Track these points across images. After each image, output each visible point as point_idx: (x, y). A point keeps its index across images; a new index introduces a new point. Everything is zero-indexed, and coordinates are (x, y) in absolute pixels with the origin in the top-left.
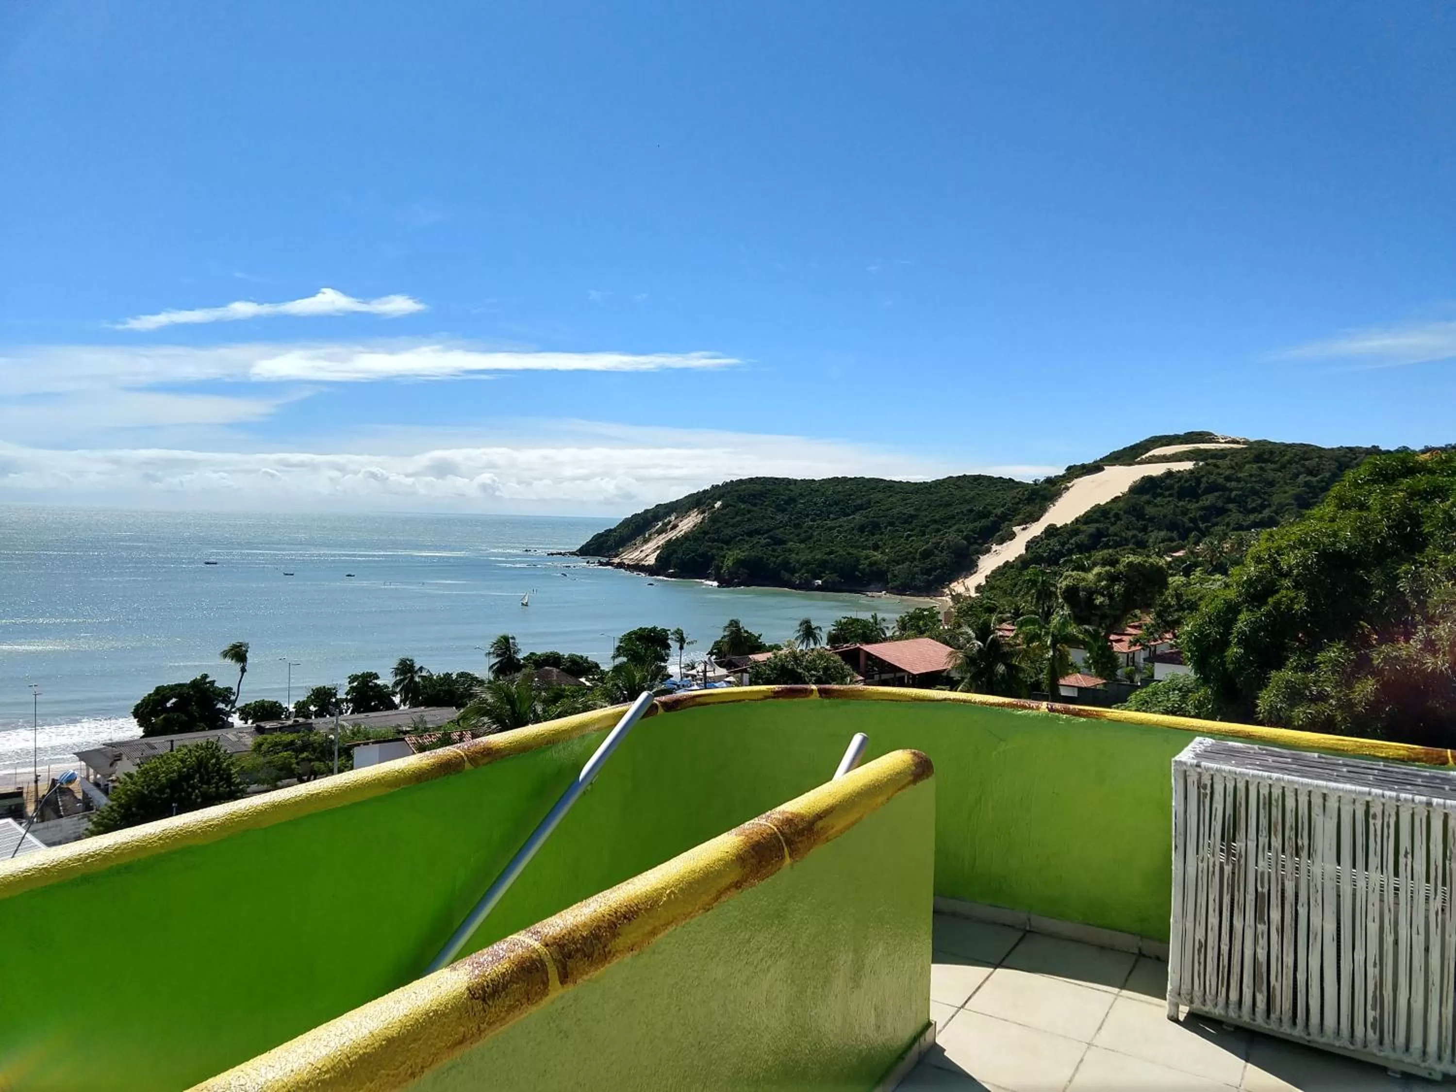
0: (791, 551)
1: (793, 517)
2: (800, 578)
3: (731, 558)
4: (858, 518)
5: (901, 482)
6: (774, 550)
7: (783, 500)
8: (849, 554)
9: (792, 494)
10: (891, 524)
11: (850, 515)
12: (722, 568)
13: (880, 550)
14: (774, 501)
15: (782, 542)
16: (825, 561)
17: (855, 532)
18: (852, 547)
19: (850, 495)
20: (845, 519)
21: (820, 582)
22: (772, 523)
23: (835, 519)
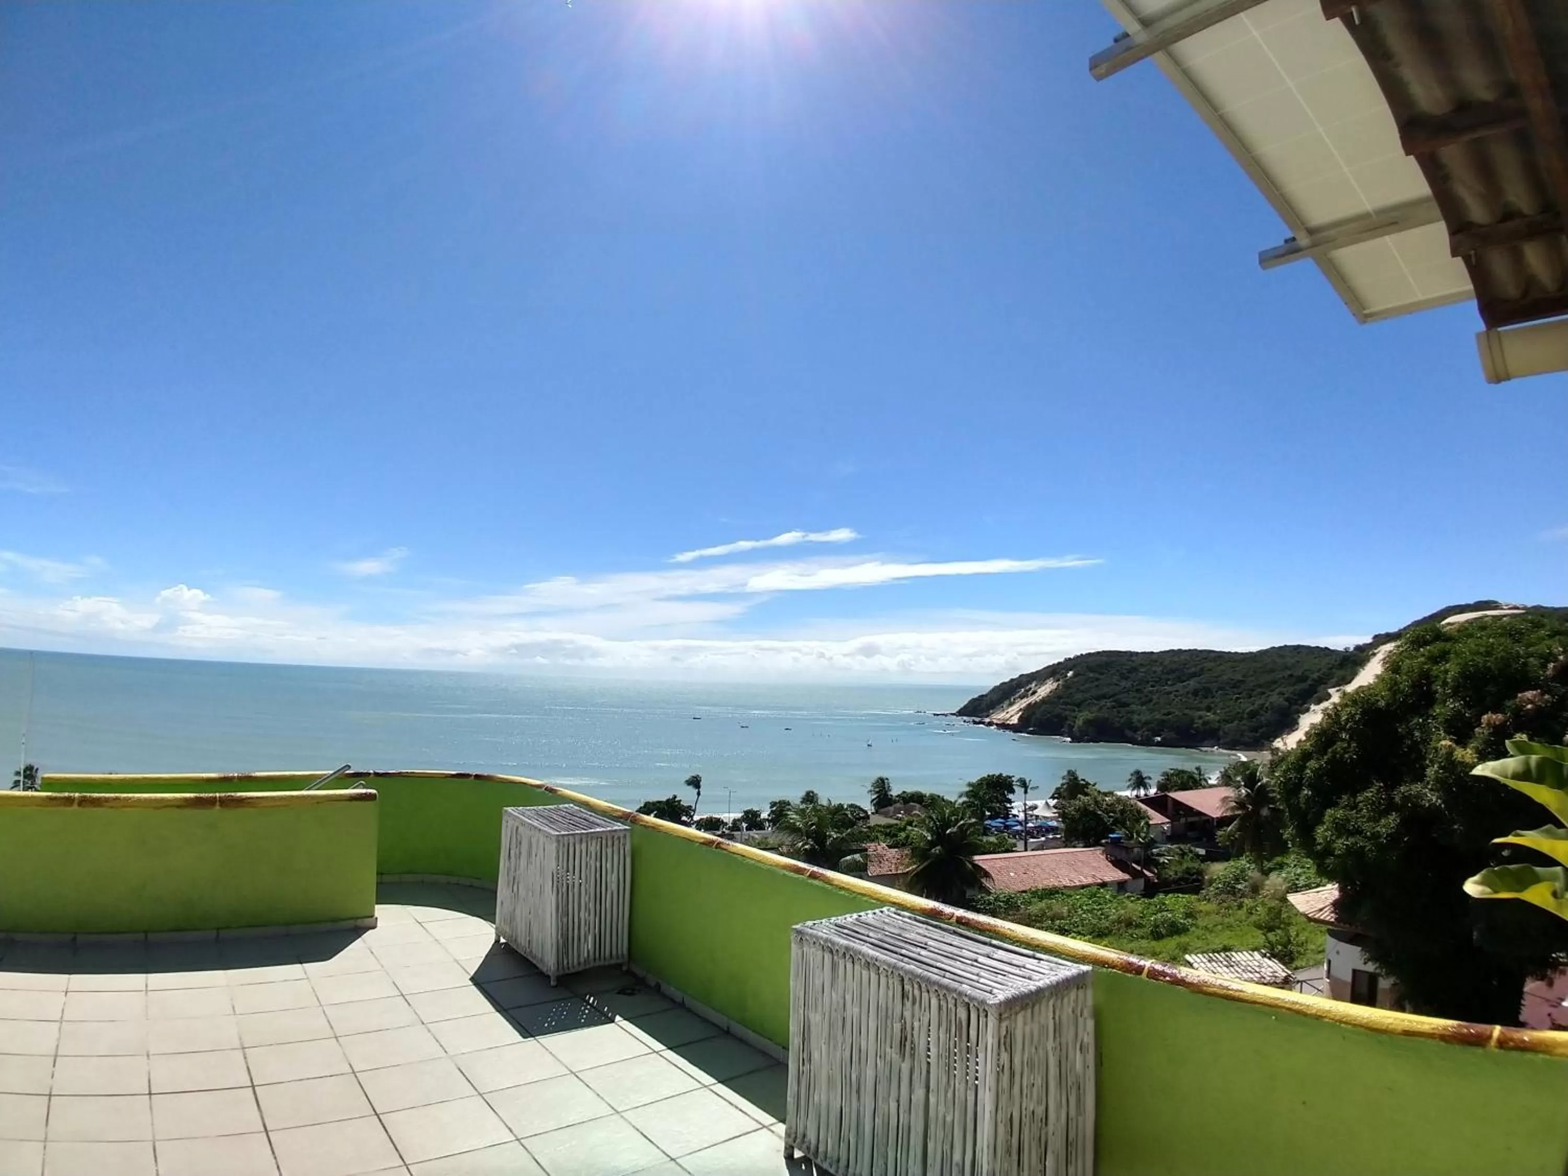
0: (1133, 712)
1: (1135, 684)
2: (1142, 736)
3: (1082, 718)
4: (1192, 683)
5: (1229, 653)
6: (1119, 712)
7: (1126, 669)
8: (1185, 714)
9: (1134, 665)
10: (1220, 689)
11: (1184, 681)
12: (1073, 727)
13: (1212, 711)
14: (1118, 671)
15: (1126, 705)
16: (1163, 721)
17: (1190, 695)
18: (1187, 708)
19: (1186, 664)
20: (1181, 684)
21: (1159, 739)
22: (1117, 689)
23: (1171, 685)
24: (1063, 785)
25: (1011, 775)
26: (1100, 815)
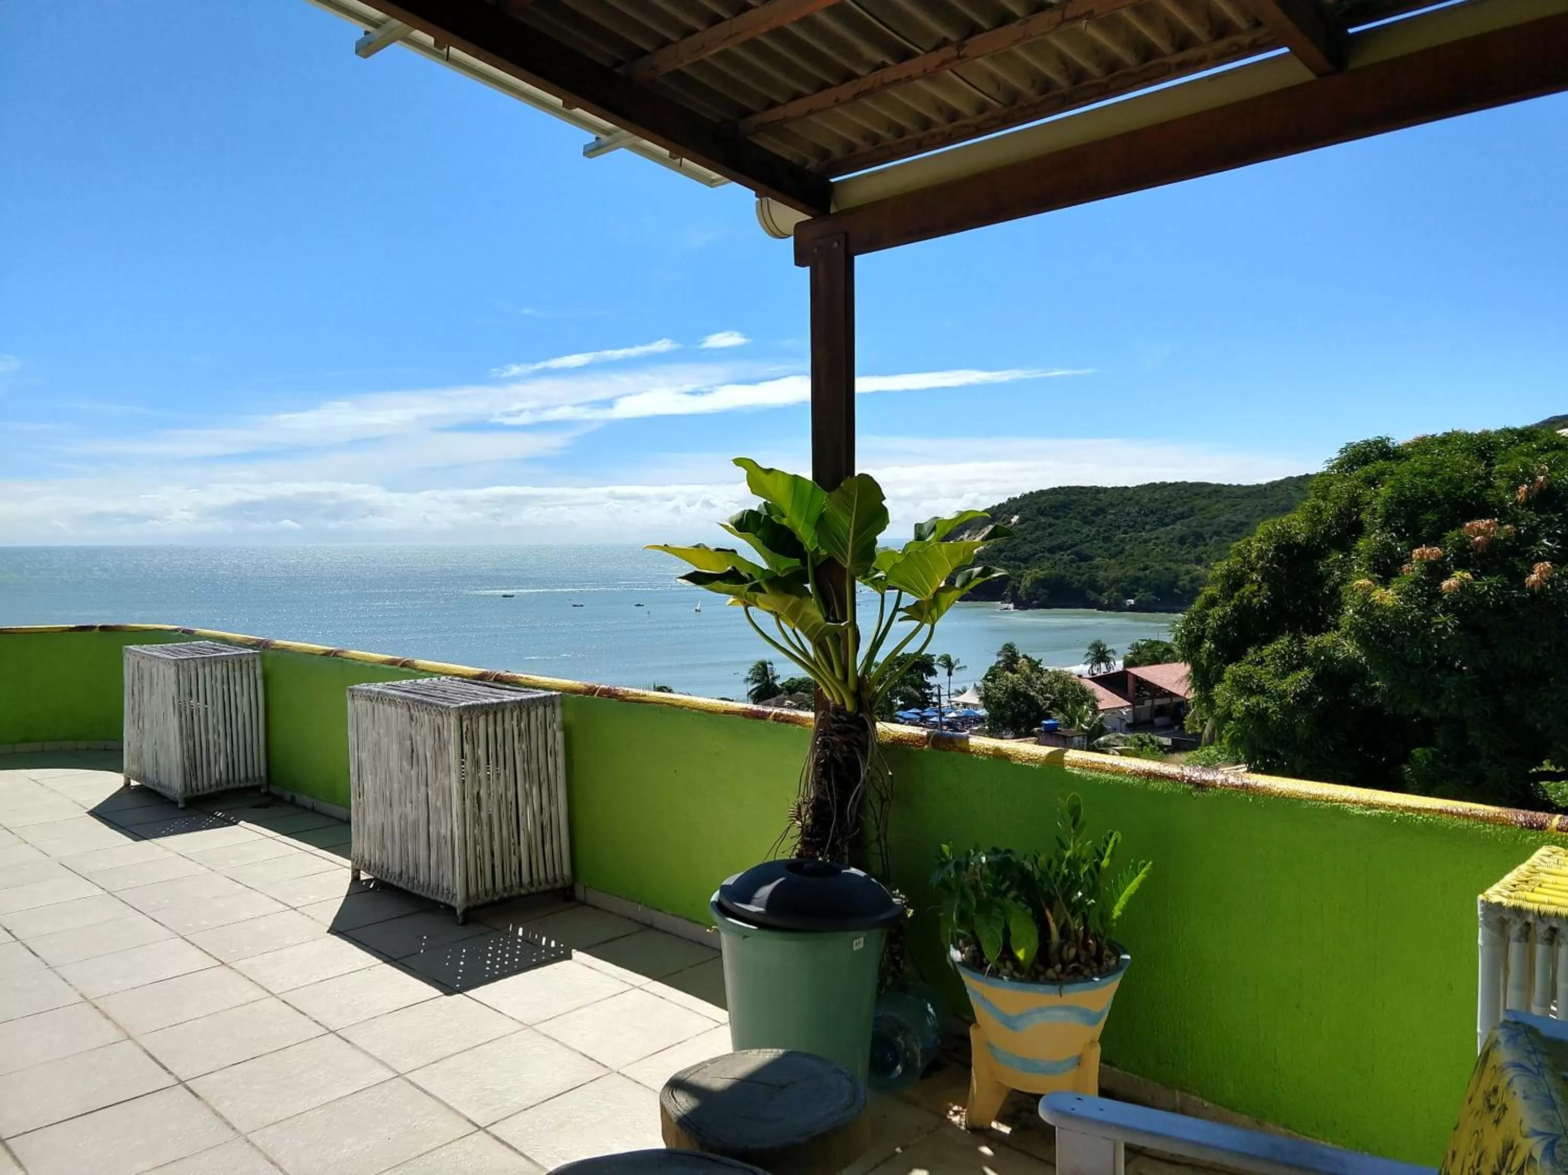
0: (1097, 567)
1: (1101, 530)
2: (1109, 598)
3: (1029, 576)
4: (1179, 528)
5: (1230, 485)
6: (1079, 568)
7: (1090, 510)
8: (1167, 569)
9: (1101, 504)
10: (1218, 533)
11: (1167, 525)
12: (1018, 589)
13: (1204, 564)
14: (1079, 513)
15: (1088, 558)
16: (1139, 578)
17: (1175, 544)
18: (1170, 561)
19: (1169, 503)
20: (1163, 529)
21: (1132, 601)
22: (1077, 538)
23: (1151, 530)
24: (999, 662)
25: (931, 654)
26: (1034, 696)
